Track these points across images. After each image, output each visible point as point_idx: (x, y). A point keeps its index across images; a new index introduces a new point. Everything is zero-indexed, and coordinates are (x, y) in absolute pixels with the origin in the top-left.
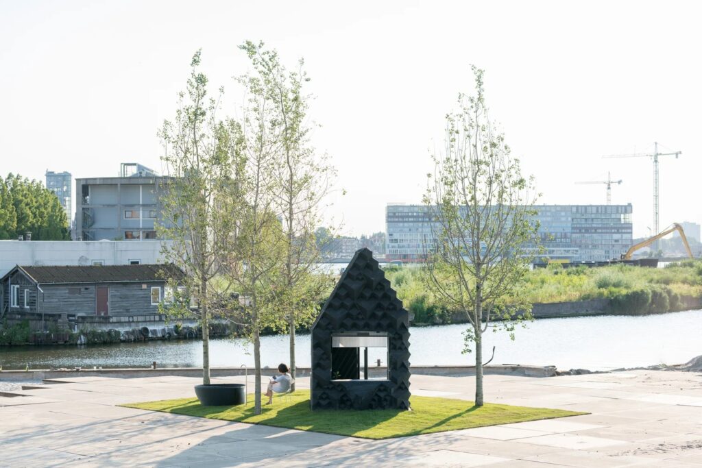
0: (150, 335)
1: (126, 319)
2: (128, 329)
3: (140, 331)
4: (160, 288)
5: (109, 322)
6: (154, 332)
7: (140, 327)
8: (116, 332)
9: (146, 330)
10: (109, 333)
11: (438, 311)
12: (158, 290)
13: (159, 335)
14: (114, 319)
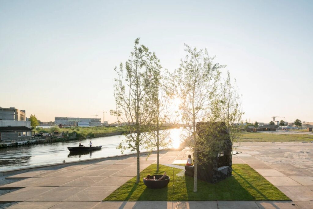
0: (18, 144)
1: (9, 141)
2: (10, 143)
3: (15, 144)
4: (21, 132)
5: (2, 142)
6: (20, 143)
7: (15, 142)
8: (5, 144)
9: (17, 143)
10: (2, 145)
11: (95, 135)
12: (20, 133)
13: (22, 144)
14: (4, 141)
